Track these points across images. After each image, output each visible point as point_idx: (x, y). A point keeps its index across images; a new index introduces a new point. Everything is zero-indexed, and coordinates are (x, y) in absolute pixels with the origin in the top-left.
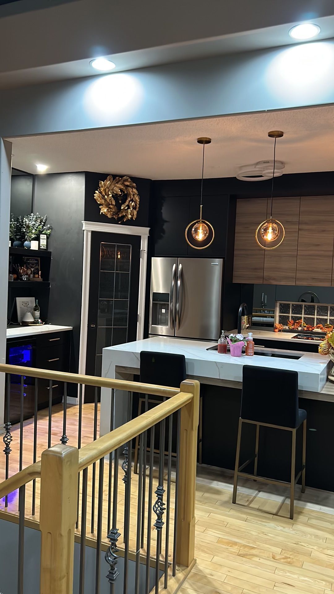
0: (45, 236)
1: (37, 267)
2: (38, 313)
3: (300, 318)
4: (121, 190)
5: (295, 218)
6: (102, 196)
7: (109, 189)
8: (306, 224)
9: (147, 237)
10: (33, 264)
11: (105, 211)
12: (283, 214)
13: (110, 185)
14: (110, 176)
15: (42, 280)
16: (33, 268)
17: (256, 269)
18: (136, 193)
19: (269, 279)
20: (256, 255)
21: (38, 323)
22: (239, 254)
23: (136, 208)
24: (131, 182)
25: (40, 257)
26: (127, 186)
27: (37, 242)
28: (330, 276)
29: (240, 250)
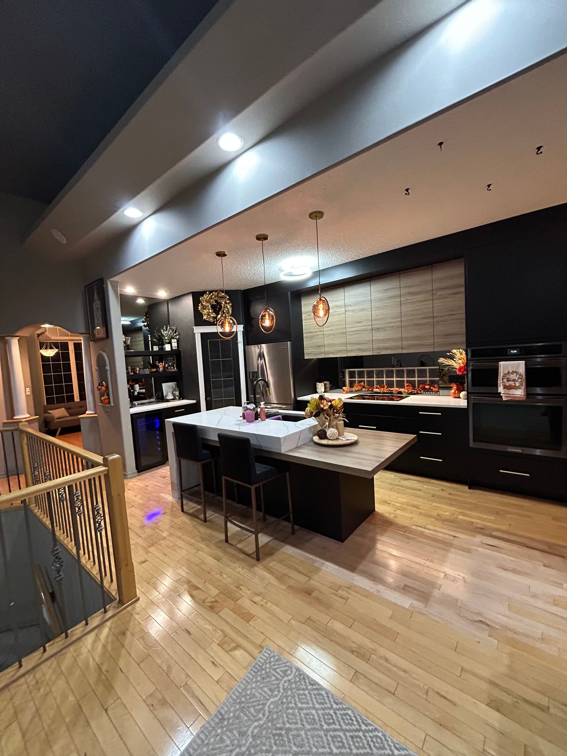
0: (176, 340)
1: (174, 361)
2: (177, 393)
3: (364, 381)
4: (216, 301)
5: (341, 303)
6: (204, 308)
7: (208, 302)
8: (350, 305)
9: (242, 332)
10: (171, 360)
11: (206, 317)
12: (334, 301)
13: (208, 298)
14: (208, 292)
15: (177, 370)
16: (170, 362)
17: (319, 346)
18: (228, 302)
19: (329, 353)
20: (318, 335)
21: (176, 399)
22: (307, 336)
23: (229, 312)
24: (223, 294)
25: (174, 355)
26: (221, 297)
27: (170, 345)
28: (372, 346)
29: (307, 333)
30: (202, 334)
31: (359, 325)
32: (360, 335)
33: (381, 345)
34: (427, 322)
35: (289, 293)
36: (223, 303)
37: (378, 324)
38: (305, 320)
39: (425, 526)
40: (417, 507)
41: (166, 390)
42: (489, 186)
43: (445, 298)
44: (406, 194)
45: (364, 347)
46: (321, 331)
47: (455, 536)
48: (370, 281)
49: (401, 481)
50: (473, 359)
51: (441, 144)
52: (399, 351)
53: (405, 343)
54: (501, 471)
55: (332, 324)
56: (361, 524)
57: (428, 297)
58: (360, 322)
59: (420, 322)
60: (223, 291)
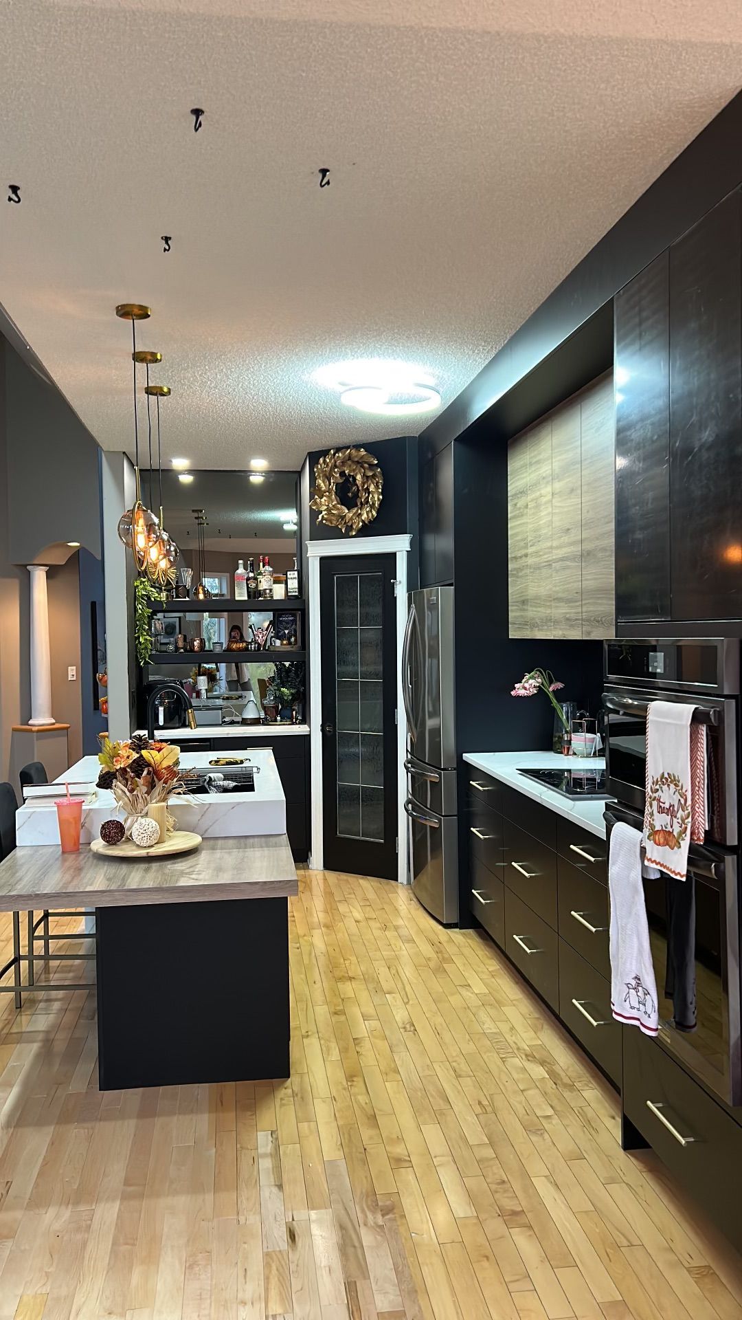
1: (294, 626)
4: (342, 474)
6: (321, 493)
7: (327, 477)
8: (558, 477)
9: (405, 553)
10: (288, 623)
11: (323, 518)
14: (332, 452)
16: (286, 629)
17: (523, 602)
18: (371, 473)
19: (534, 625)
20: (523, 568)
22: (512, 570)
23: (373, 501)
24: (362, 453)
26: (356, 463)
27: (283, 585)
28: (581, 609)
29: (513, 559)
30: (320, 560)
31: (566, 539)
32: (568, 572)
33: (591, 608)
35: (453, 444)
36: (358, 477)
38: (512, 518)
45: (572, 611)
46: (527, 556)
58: (568, 531)
60: (357, 447)
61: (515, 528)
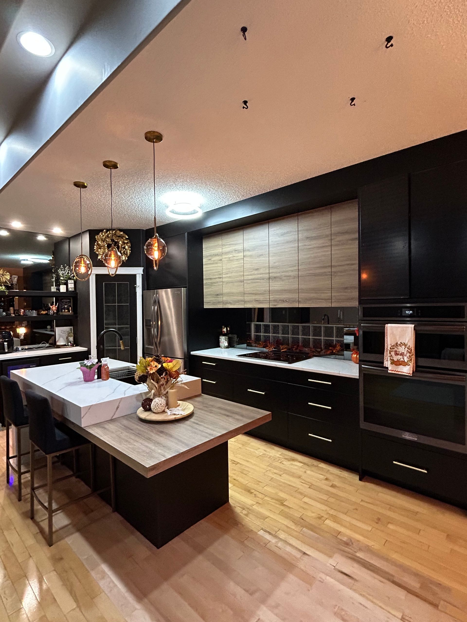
0: (73, 281)
1: (70, 304)
2: (71, 339)
3: (270, 336)
4: (113, 240)
5: (240, 247)
6: (100, 247)
7: (103, 241)
8: (249, 250)
9: (141, 275)
10: (66, 302)
11: (100, 258)
12: (233, 244)
13: (104, 237)
14: (105, 231)
15: (73, 313)
16: (66, 305)
17: (218, 295)
18: (126, 242)
19: (227, 303)
20: (217, 282)
21: (68, 345)
22: (206, 283)
23: (127, 253)
24: (122, 233)
25: (71, 297)
26: (119, 236)
27: (65, 286)
28: (268, 297)
29: (207, 279)
30: (97, 275)
31: (256, 272)
32: (257, 284)
33: (277, 296)
34: (325, 272)
35: (186, 234)
36: (121, 242)
37: (276, 273)
38: (205, 264)
39: (276, 532)
40: (281, 502)
41: (59, 335)
42: (353, 99)
43: (343, 244)
44: (244, 108)
45: (261, 298)
46: (220, 278)
47: (305, 553)
48: (269, 223)
49: (284, 462)
50: (365, 318)
51: (244, 30)
52: (296, 305)
53: (302, 295)
54: (394, 462)
55: (230, 270)
56: (199, 521)
57: (326, 243)
58: (257, 269)
59: (318, 271)
60: (121, 230)
61: (205, 268)
